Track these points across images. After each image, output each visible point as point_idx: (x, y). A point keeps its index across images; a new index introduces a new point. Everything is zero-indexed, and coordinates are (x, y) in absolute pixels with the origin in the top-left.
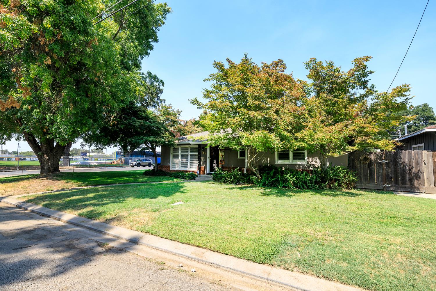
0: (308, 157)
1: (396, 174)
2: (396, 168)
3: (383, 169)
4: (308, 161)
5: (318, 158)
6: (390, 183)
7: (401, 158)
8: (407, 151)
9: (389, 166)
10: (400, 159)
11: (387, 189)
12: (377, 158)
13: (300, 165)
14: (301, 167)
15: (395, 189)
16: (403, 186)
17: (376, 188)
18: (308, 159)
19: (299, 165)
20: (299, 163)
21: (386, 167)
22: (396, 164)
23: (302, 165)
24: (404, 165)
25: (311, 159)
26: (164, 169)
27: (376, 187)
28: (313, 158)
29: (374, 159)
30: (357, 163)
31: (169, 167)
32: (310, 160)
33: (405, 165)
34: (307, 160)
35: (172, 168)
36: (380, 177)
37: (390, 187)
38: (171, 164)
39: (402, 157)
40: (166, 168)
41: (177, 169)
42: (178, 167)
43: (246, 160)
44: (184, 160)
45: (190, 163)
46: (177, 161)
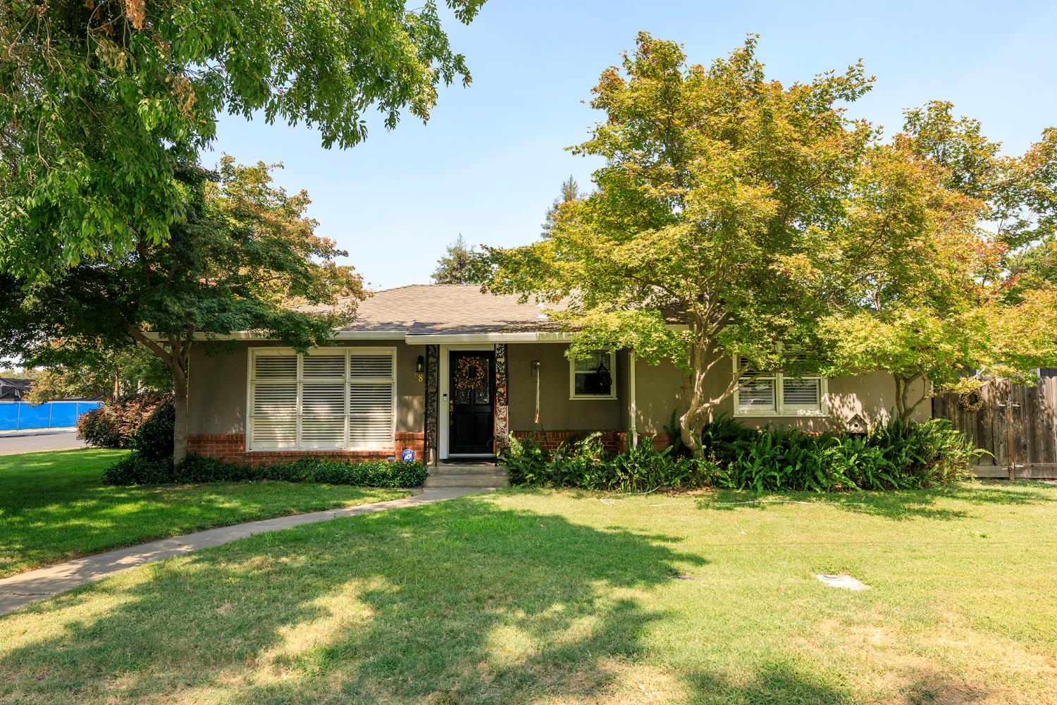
0: (831, 394)
1: (1034, 437)
2: (1034, 421)
3: (1008, 425)
4: (831, 405)
5: (858, 398)
6: (1022, 460)
7: (1043, 397)
8: (1054, 378)
9: (1019, 417)
10: (1040, 400)
11: (1018, 475)
12: (994, 397)
13: (808, 418)
14: (811, 423)
15: (1033, 474)
16: (1049, 464)
17: (993, 475)
18: (830, 399)
19: (806, 419)
20: (803, 411)
21: (1014, 419)
22: (1033, 412)
23: (814, 419)
24: (1048, 414)
25: (838, 399)
26: (210, 451)
27: (993, 472)
28: (843, 397)
29: (989, 400)
30: (952, 410)
31: (241, 439)
32: (837, 402)
33: (1051, 414)
34: (828, 402)
35: (254, 445)
36: (1002, 445)
37: (1021, 470)
38: (250, 425)
39: (1044, 393)
40: (223, 446)
41: (281, 446)
42: (286, 439)
43: (633, 405)
44: (322, 410)
45: (353, 420)
46: (284, 413)
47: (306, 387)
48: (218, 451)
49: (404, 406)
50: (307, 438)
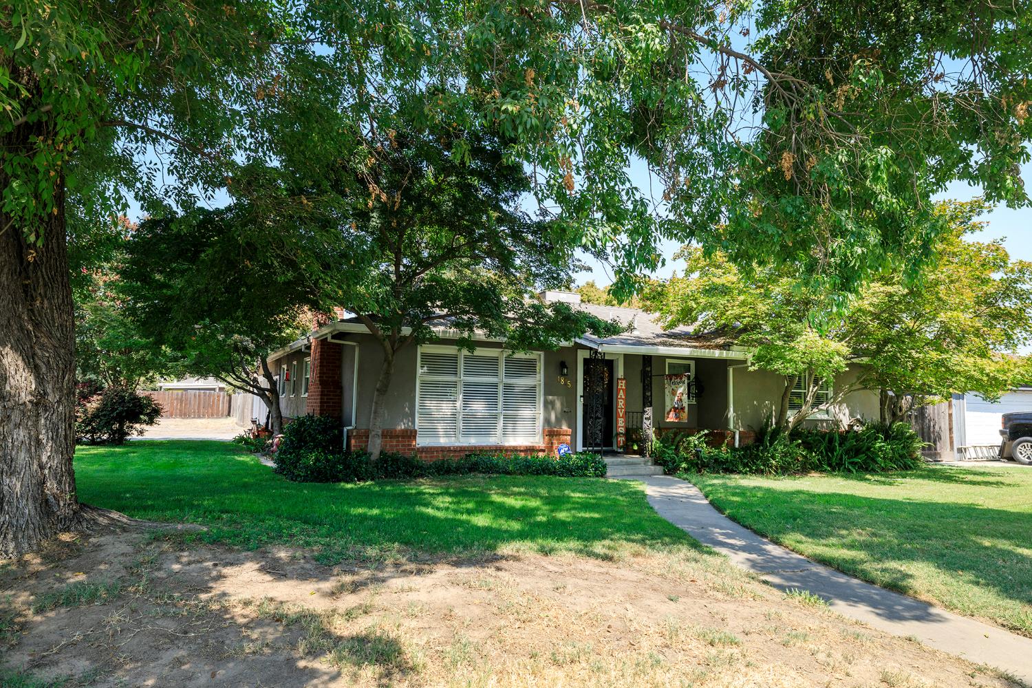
0: (834, 404)
4: (834, 412)
5: (847, 406)
18: (834, 407)
20: (819, 415)
25: (837, 407)
26: (385, 447)
28: (840, 406)
31: (411, 434)
32: (837, 410)
38: (418, 420)
40: (398, 441)
41: (443, 441)
42: (447, 435)
43: (732, 409)
44: (479, 407)
45: (506, 417)
46: (446, 408)
47: (467, 385)
48: (391, 446)
49: (548, 405)
50: (467, 433)
